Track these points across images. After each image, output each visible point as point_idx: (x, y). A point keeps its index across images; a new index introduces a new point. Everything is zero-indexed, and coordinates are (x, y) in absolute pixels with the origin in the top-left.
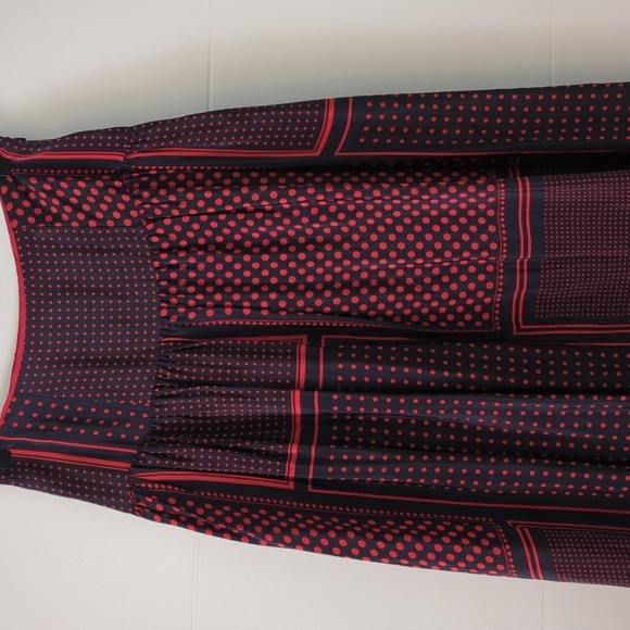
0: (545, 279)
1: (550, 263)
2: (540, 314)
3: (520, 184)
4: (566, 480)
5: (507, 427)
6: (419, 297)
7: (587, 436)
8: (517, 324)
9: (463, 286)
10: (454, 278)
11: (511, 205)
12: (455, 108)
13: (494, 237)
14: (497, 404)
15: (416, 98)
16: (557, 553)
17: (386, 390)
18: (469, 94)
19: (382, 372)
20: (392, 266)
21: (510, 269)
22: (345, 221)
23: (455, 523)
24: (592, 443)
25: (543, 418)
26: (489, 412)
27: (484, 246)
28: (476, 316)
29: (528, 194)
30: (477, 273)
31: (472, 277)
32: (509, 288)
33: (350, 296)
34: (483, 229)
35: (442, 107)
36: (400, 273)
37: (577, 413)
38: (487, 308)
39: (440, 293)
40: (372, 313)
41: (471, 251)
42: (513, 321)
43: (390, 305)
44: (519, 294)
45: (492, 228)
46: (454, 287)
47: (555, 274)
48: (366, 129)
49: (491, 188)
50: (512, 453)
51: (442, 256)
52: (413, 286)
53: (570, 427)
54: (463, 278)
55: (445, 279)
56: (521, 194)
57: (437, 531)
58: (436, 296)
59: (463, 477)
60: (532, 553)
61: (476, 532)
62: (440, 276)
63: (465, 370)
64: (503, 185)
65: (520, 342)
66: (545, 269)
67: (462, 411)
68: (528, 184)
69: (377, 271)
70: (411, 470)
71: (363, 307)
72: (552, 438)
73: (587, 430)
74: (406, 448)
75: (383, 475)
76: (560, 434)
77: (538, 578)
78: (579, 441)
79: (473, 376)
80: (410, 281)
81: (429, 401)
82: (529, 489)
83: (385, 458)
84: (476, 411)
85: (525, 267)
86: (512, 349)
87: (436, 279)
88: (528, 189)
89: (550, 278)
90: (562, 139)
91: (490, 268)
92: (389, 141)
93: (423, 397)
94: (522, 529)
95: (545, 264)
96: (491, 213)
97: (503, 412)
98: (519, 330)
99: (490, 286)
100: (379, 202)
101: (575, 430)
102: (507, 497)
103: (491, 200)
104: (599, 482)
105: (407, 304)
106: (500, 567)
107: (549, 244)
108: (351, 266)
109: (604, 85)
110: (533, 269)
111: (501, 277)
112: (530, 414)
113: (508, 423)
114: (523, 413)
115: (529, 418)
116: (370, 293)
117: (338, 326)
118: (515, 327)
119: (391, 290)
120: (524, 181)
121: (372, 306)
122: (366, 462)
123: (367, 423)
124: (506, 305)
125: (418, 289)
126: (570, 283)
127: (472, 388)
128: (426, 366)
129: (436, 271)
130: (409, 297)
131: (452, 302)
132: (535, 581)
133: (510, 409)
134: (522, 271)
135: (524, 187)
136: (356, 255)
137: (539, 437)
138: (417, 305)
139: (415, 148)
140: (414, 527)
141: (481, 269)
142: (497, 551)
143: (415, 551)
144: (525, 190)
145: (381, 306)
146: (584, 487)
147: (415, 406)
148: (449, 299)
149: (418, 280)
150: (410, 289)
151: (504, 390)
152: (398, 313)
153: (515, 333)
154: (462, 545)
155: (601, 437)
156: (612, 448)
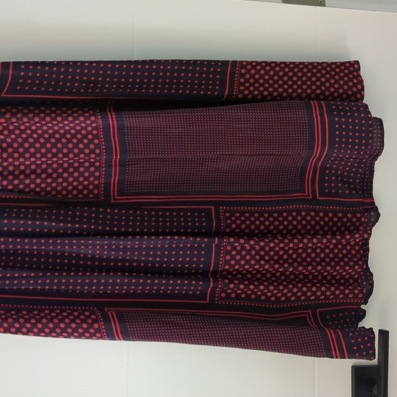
0: (129, 170)
1: (132, 162)
2: (127, 190)
3: (110, 116)
4: (137, 284)
5: (105, 255)
6: (55, 180)
7: (151, 259)
8: (114, 196)
9: (81, 174)
10: (76, 169)
11: (106, 128)
12: (74, 71)
13: (97, 146)
14: (98, 242)
15: (51, 64)
16: (130, 325)
17: (33, 235)
18: (83, 63)
19: (31, 225)
20: (39, 162)
21: (109, 164)
22: (8, 136)
23: (73, 311)
24: (153, 263)
25: (125, 250)
26: (94, 246)
27: (92, 151)
28: (91, 192)
29: (115, 122)
30: (89, 167)
31: (87, 169)
32: (108, 175)
33: (13, 180)
34: (91, 141)
35: (67, 70)
36: (44, 166)
37: (144, 246)
38: (96, 187)
39: (68, 178)
40: (27, 190)
41: (84, 154)
42: (112, 194)
43: (38, 185)
44: (115, 179)
45: (96, 141)
46: (76, 174)
47: (135, 167)
48: (21, 81)
49: (93, 118)
50: (108, 270)
51: (68, 157)
52: (52, 174)
53: (140, 254)
54: (82, 169)
55: (71, 170)
56: (111, 122)
57: (62, 316)
58: (65, 180)
59: (71, 284)
60: (116, 326)
61: (85, 315)
62: (68, 168)
63: (81, 222)
64: (99, 117)
65: (113, 206)
66: (129, 165)
67: (79, 246)
68: (114, 116)
69: (30, 165)
70: (48, 281)
71: (21, 187)
72: (131, 261)
73: (150, 256)
74: (38, 269)
75: (31, 285)
76: (135, 258)
77: (120, 340)
78: (146, 262)
79: (85, 226)
80: (50, 171)
81: (59, 241)
82: (117, 290)
83: (33, 275)
84: (87, 246)
85: (118, 163)
86: (109, 210)
87: (66, 170)
88: (114, 119)
89: (132, 170)
90: (143, 91)
91: (97, 164)
92: (35, 89)
93: (55, 239)
94: (111, 313)
95: (129, 162)
96: (95, 132)
97: (102, 246)
98: (114, 199)
99: (97, 174)
100: (28, 124)
101: (144, 256)
102: (105, 295)
103: (94, 125)
104: (156, 285)
105: (48, 185)
106: (98, 335)
107: (130, 151)
108: (13, 162)
109: (160, 61)
110: (122, 164)
111: (104, 169)
112: (117, 247)
113: (105, 252)
114: (114, 247)
115: (117, 250)
116: (26, 178)
117: (6, 198)
118: (112, 198)
119: (38, 176)
120: (112, 115)
121: (27, 186)
122: (20, 278)
123: (23, 254)
124: (107, 185)
125: (55, 176)
126: (143, 172)
127: (85, 233)
128: (57, 221)
129: (66, 165)
130: (49, 180)
131: (75, 184)
132: (118, 342)
133: (106, 245)
134: (115, 166)
135: (112, 118)
136: (16, 155)
137: (124, 260)
138: (54, 185)
139: (50, 93)
140: (49, 314)
141: (92, 164)
142: (96, 326)
143: (49, 328)
144: (113, 120)
145: (32, 186)
146: (148, 288)
147: (43, 244)
148: (73, 181)
149: (55, 170)
150: (49, 176)
151: (103, 234)
152: (43, 190)
153: (112, 201)
154: (76, 323)
155: (158, 259)
156: (165, 265)
